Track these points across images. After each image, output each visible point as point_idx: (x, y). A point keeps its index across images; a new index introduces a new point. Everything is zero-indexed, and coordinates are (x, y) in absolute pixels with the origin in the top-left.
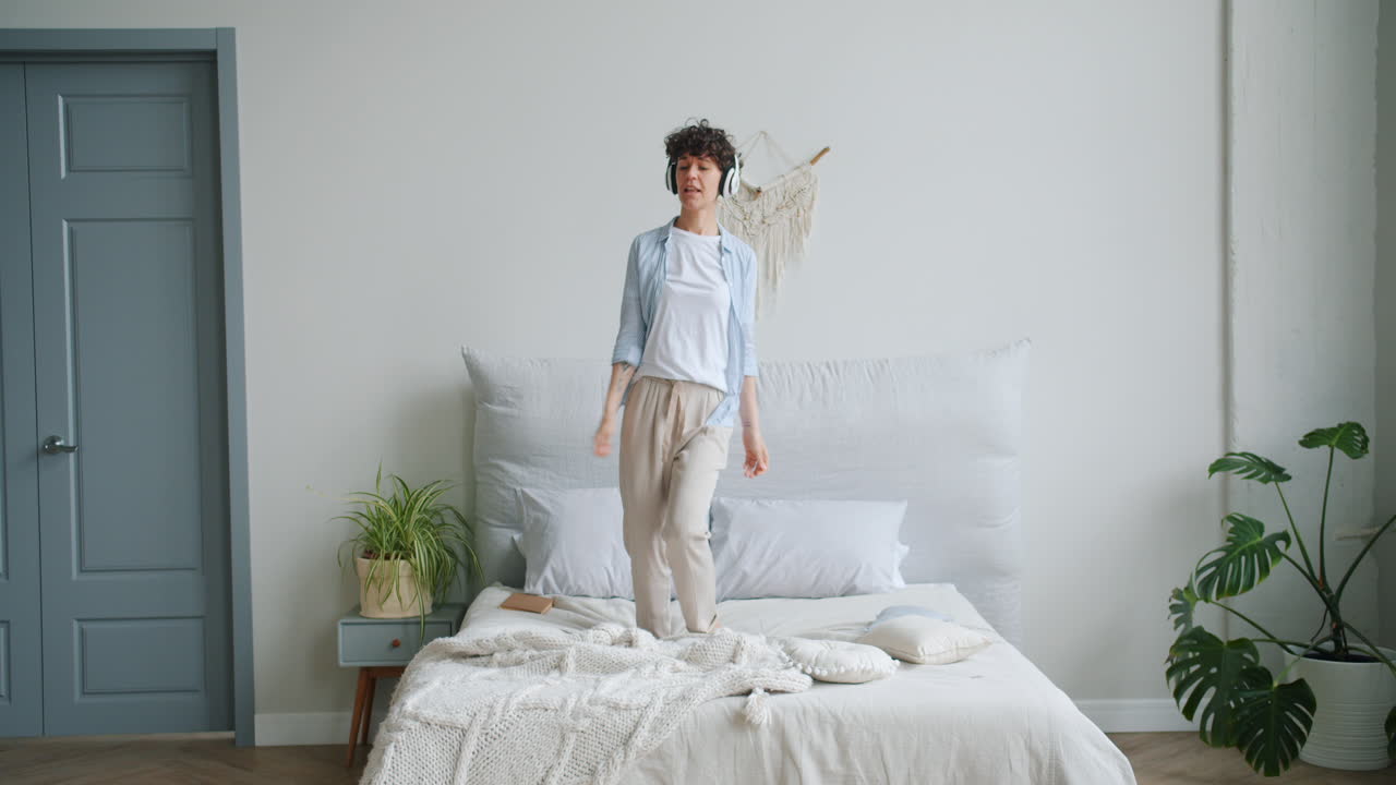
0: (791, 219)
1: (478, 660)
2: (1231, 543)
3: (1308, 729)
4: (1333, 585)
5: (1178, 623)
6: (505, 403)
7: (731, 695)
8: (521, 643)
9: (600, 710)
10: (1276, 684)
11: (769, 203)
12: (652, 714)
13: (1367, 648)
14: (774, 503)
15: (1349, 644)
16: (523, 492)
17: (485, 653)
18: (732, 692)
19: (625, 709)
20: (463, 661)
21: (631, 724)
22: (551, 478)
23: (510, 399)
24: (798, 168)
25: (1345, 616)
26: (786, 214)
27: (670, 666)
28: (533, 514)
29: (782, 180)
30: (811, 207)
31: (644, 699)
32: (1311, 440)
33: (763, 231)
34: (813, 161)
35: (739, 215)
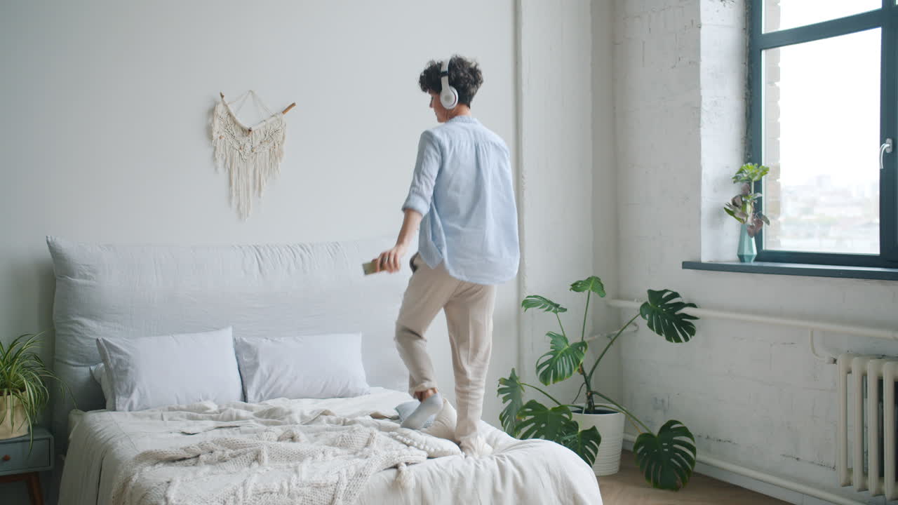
0: (270, 150)
1: (186, 462)
2: (553, 350)
3: (596, 453)
4: (588, 372)
5: (505, 399)
6: (85, 277)
7: (385, 469)
8: (219, 446)
9: (307, 490)
10: (580, 430)
11: (257, 137)
12: (343, 488)
13: (614, 406)
14: (283, 338)
15: (595, 404)
16: (104, 341)
17: (191, 455)
18: (386, 467)
19: (324, 487)
20: (173, 464)
21: (330, 498)
22: (119, 329)
23: (88, 274)
24: (273, 116)
25: (593, 388)
26: (267, 146)
27: (331, 453)
28: (114, 355)
29: (264, 123)
30: (282, 143)
31: (333, 478)
32: (576, 287)
33: (252, 158)
34: (284, 112)
35: (237, 146)
